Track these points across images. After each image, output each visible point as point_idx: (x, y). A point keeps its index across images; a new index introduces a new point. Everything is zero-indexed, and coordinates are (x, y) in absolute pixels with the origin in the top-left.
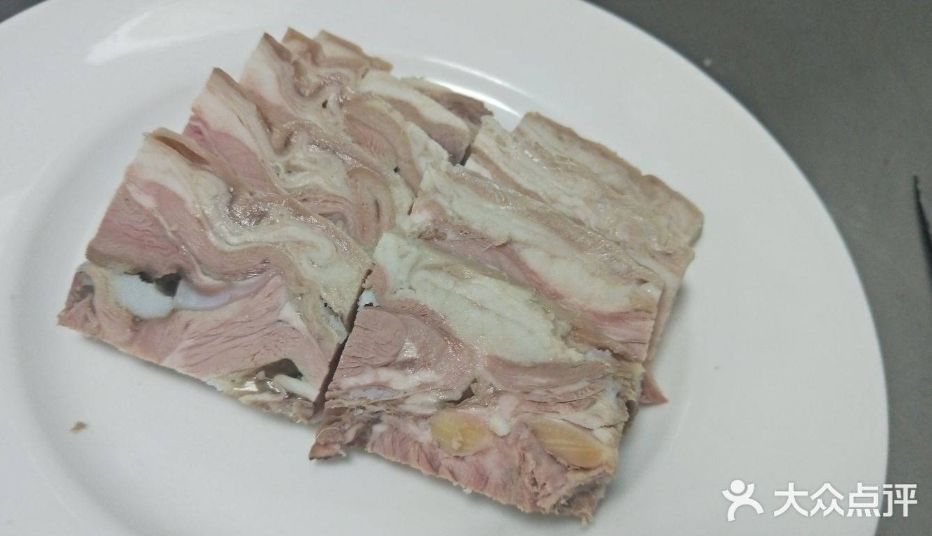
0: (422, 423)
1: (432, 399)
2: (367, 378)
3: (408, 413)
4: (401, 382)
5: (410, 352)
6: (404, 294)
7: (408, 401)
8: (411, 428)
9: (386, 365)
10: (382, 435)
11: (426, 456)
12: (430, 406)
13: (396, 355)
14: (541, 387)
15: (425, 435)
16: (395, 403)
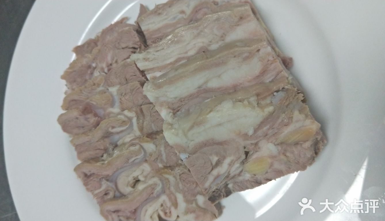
0: (242, 174)
1: (237, 165)
2: (211, 178)
3: (235, 175)
4: (223, 169)
5: (215, 159)
6: (192, 144)
7: (231, 172)
8: (241, 178)
9: (212, 169)
10: (233, 187)
11: (254, 182)
12: (239, 167)
13: (212, 164)
14: (269, 129)
15: (247, 176)
16: (227, 177)
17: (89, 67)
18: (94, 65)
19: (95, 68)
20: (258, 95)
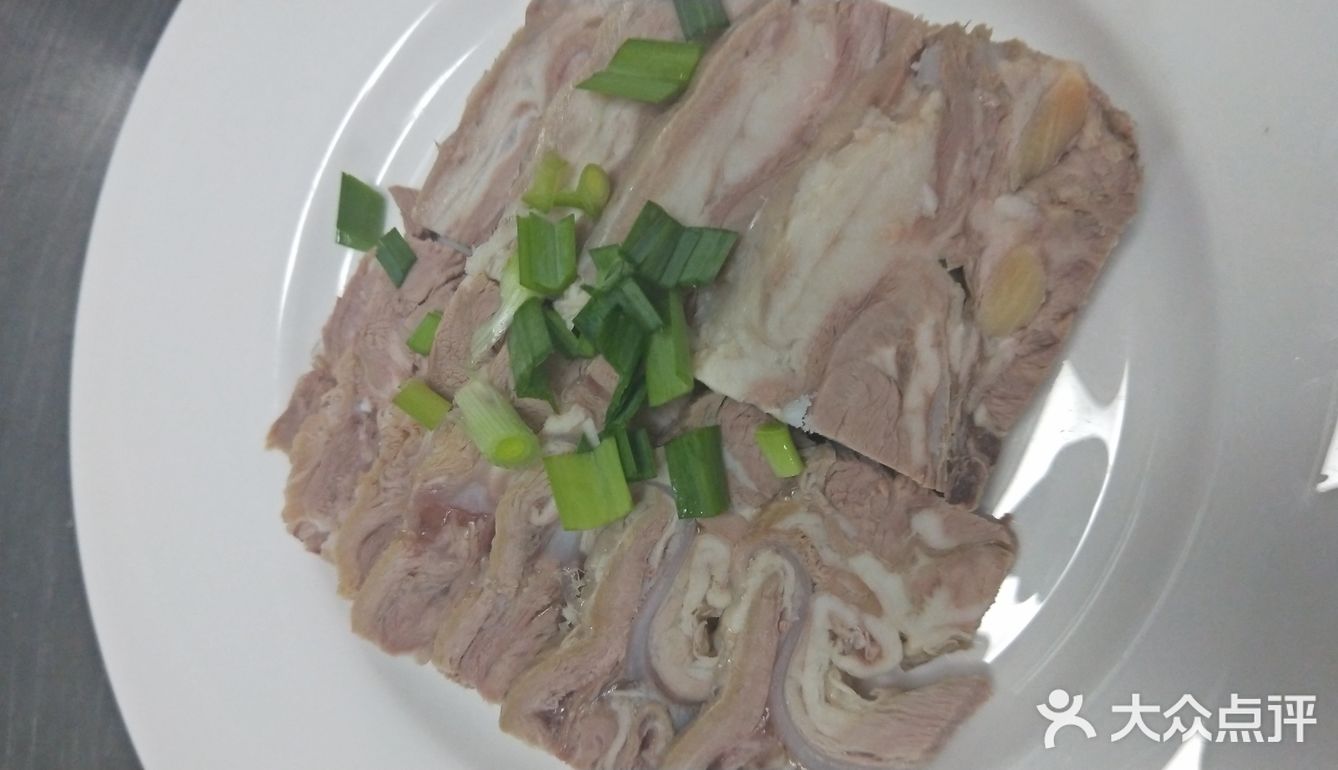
0: (989, 348)
1: (957, 331)
2: (915, 425)
3: (973, 366)
4: (928, 374)
5: (887, 356)
6: (797, 358)
7: (957, 368)
8: (993, 367)
9: (901, 394)
10: (991, 414)
11: (1035, 351)
12: (967, 335)
13: (889, 378)
14: (968, 162)
15: (1006, 347)
16: (955, 388)
17: (356, 421)
18: (366, 407)
19: (372, 415)
20: (875, 102)
